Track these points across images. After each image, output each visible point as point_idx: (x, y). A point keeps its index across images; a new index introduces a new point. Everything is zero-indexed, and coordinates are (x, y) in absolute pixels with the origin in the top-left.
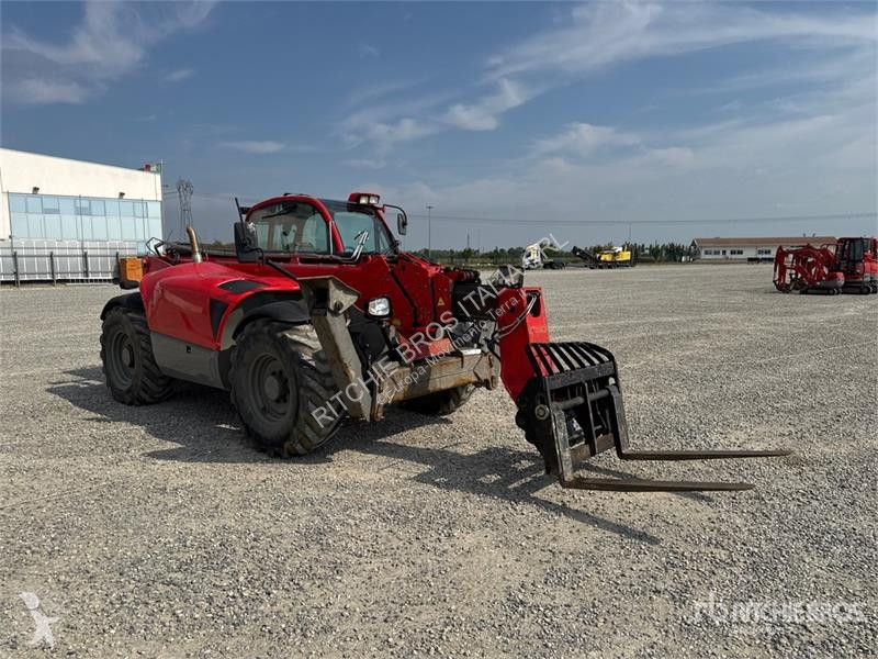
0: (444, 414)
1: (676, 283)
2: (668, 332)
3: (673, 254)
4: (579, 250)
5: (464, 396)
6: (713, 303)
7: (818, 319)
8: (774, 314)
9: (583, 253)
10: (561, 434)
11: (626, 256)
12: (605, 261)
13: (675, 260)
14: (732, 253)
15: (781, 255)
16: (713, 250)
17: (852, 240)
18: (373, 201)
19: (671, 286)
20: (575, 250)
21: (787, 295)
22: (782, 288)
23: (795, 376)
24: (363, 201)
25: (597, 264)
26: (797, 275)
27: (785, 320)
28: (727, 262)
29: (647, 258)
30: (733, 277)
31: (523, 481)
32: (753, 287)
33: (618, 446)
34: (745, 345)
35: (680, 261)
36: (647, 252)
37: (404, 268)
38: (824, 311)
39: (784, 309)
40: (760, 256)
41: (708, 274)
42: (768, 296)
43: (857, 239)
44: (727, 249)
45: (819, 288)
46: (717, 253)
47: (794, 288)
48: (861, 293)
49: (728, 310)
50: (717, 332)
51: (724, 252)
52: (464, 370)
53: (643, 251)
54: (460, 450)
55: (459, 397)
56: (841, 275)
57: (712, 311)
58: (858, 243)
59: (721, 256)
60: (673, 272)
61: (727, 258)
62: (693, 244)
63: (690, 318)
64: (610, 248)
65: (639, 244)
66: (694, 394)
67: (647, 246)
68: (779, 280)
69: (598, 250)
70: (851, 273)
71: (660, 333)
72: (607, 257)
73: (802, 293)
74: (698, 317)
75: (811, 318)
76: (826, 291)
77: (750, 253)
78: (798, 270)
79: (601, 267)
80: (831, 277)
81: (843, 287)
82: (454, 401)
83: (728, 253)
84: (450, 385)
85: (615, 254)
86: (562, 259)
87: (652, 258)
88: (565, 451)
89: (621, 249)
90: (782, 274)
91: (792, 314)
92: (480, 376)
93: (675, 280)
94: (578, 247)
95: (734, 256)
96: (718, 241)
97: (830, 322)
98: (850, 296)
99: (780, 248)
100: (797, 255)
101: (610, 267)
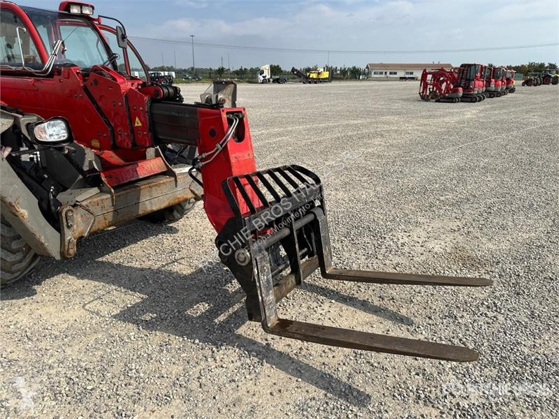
0: (171, 221)
1: (357, 94)
2: (355, 133)
3: (355, 74)
4: (296, 70)
5: (188, 206)
6: (382, 109)
7: (451, 120)
8: (422, 117)
9: (298, 72)
10: (263, 278)
11: (326, 75)
12: (312, 78)
13: (356, 78)
14: (391, 73)
15: (424, 75)
16: (379, 71)
17: (470, 66)
18: (87, 11)
19: (355, 96)
20: (293, 70)
21: (427, 103)
22: (424, 98)
23: (448, 169)
24: (75, 10)
25: (308, 80)
26: (433, 89)
27: (431, 121)
28: (387, 79)
29: (339, 76)
30: (391, 89)
31: (231, 311)
32: (406, 96)
33: (322, 265)
34: (408, 142)
35: (359, 78)
36: (338, 72)
37: (96, 82)
38: (452, 114)
39: (428, 113)
40: (407, 76)
41: (377, 88)
42: (416, 103)
43: (472, 65)
44: (387, 71)
45: (448, 98)
46: (381, 73)
47: (431, 98)
48: (471, 102)
49: (393, 114)
50: (388, 131)
51: (386, 73)
52: (179, 189)
53: (336, 72)
54: (176, 268)
55: (183, 208)
56: (461, 89)
57: (383, 115)
58: (473, 67)
59: (383, 76)
60: (355, 86)
61: (387, 77)
62: (367, 67)
63: (369, 120)
64: (315, 69)
65: (334, 67)
66: (378, 189)
67: (339, 68)
68: (423, 92)
69: (308, 70)
70: (466, 88)
71: (350, 133)
72: (314, 75)
73: (437, 101)
74: (374, 120)
75: (447, 119)
76: (451, 100)
77: (401, 74)
78: (434, 85)
79: (310, 83)
80: (456, 91)
81: (463, 97)
82: (178, 212)
83: (388, 73)
84: (163, 206)
85: (319, 74)
86: (286, 77)
87: (342, 76)
88: (267, 296)
89: (322, 70)
90: (425, 87)
91: (435, 117)
92: (196, 192)
93: (358, 92)
94: (296, 68)
95: (392, 76)
96: (382, 66)
97: (459, 123)
98: (466, 104)
99: (425, 70)
100: (434, 75)
101: (316, 83)
